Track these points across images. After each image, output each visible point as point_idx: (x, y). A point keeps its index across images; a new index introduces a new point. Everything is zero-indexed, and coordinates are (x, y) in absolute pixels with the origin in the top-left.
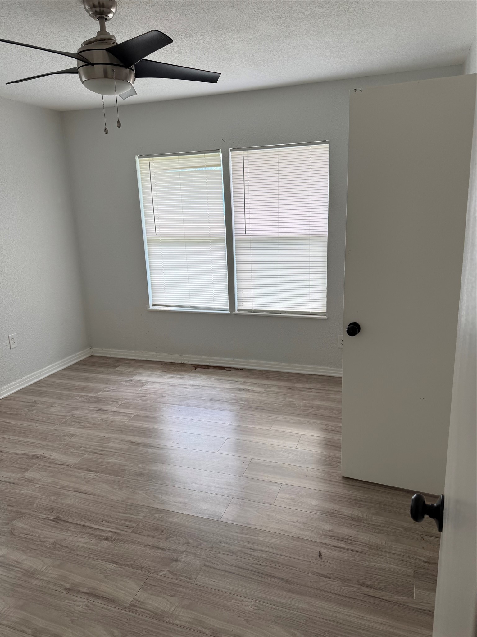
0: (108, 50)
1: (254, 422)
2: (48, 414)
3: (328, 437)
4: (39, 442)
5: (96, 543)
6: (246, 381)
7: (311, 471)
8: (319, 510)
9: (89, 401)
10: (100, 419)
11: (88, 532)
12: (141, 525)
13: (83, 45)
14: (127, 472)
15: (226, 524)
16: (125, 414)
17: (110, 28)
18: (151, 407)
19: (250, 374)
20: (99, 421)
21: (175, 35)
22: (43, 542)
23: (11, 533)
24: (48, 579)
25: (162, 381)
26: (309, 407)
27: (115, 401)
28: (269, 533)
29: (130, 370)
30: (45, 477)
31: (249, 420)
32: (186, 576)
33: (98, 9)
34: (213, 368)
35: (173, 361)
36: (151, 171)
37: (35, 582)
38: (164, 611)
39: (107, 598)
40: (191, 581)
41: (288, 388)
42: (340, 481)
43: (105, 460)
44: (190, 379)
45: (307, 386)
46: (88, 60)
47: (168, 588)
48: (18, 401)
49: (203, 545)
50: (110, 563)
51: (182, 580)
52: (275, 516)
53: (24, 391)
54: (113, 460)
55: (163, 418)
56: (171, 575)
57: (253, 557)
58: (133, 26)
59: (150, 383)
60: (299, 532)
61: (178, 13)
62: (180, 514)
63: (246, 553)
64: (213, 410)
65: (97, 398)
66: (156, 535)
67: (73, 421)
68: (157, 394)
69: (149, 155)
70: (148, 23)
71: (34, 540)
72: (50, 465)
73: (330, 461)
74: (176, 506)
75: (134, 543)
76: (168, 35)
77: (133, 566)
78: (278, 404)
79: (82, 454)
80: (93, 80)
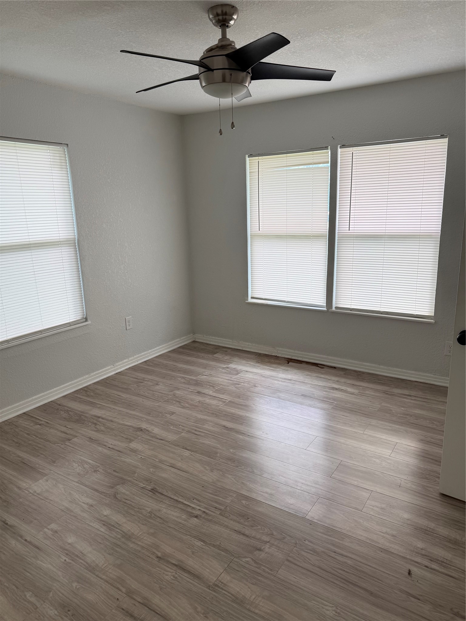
0: (227, 55)
1: (346, 424)
2: (154, 391)
3: (426, 448)
4: (143, 416)
5: (187, 518)
6: (340, 381)
7: (405, 482)
8: (412, 525)
9: (189, 383)
10: (198, 400)
11: (180, 507)
12: (228, 509)
13: (205, 53)
14: (218, 455)
15: (311, 523)
16: (220, 399)
17: (231, 35)
18: (243, 395)
19: (345, 374)
20: (196, 403)
21: (292, 36)
22: (141, 509)
23: (115, 497)
24: (143, 545)
25: (255, 372)
26: (407, 415)
27: (212, 385)
28: (356, 540)
29: (227, 357)
30: (146, 449)
31: (341, 421)
32: (268, 567)
33: (221, 18)
34: (306, 364)
35: (267, 353)
36: (259, 170)
37: (132, 545)
38: (245, 597)
39: (193, 574)
40: (272, 573)
41: (385, 392)
42: (436, 498)
43: (200, 440)
44: (283, 372)
45: (406, 392)
46: (208, 66)
47: (249, 575)
48: (129, 376)
49: (286, 539)
50: (197, 540)
51: (264, 571)
52: (363, 523)
53: (134, 369)
54: (207, 442)
55: (254, 407)
56: (253, 563)
57: (337, 561)
58: (253, 31)
59: (244, 372)
60: (388, 544)
61: (297, 14)
62: (266, 504)
63: (330, 556)
64: (303, 406)
65: (196, 381)
66: (242, 521)
67: (174, 400)
68: (250, 383)
69: (259, 154)
70: (266, 26)
71: (133, 507)
72: (151, 439)
73: (426, 474)
74: (262, 495)
75: (220, 525)
76: (285, 37)
77: (219, 547)
78: (373, 408)
79: (180, 432)
80: (212, 85)
